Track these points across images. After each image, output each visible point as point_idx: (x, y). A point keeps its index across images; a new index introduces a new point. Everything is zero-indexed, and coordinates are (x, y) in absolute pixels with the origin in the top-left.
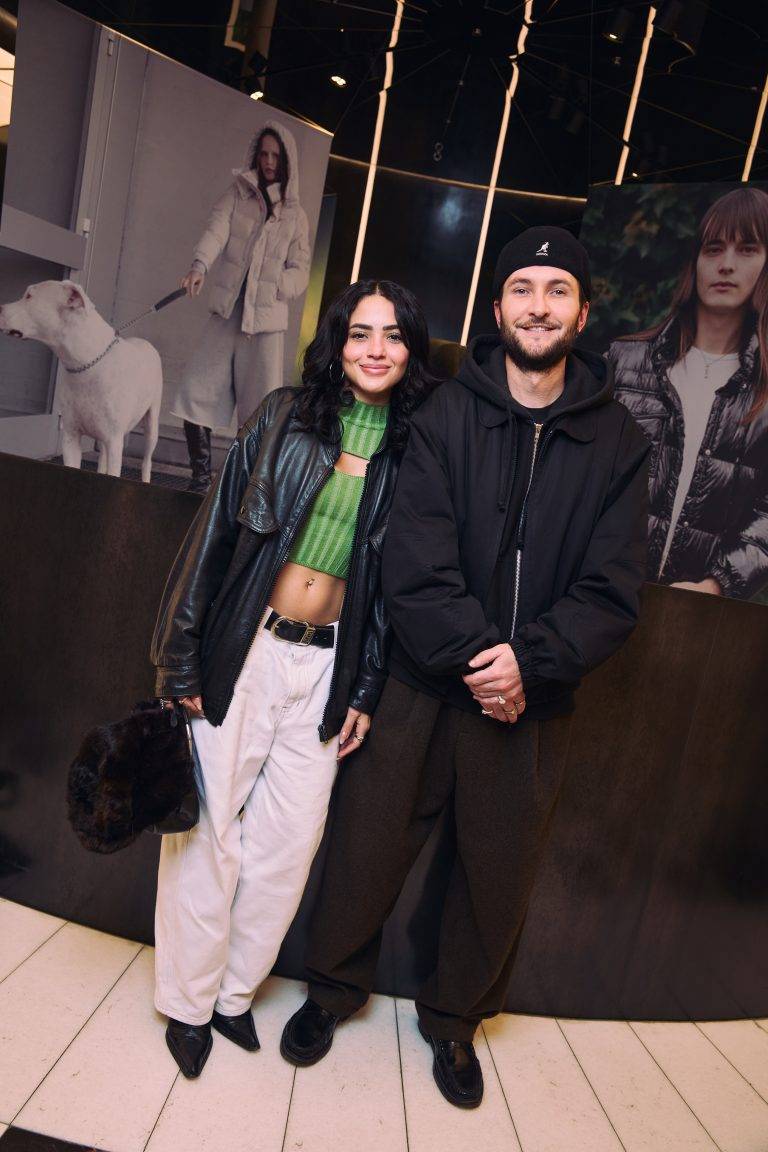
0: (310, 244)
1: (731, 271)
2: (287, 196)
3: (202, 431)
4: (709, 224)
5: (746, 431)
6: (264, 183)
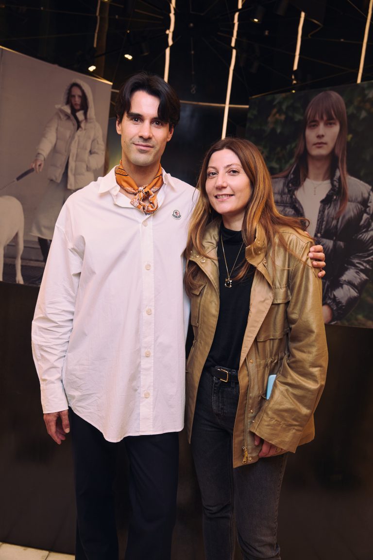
1: (323, 136)
2: (88, 117)
4: (310, 112)
5: (338, 222)
6: (74, 111)
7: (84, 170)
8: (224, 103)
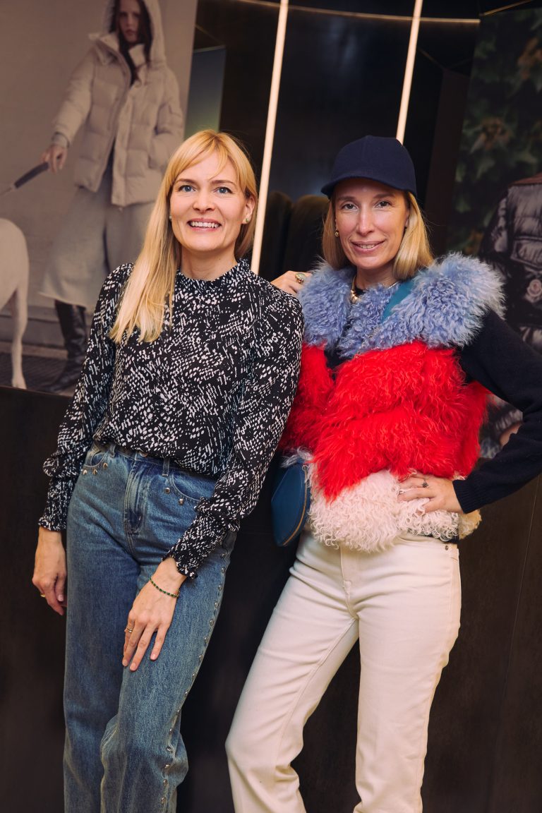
0: (181, 106)
2: (152, 57)
3: (76, 310)
6: (125, 46)
7: (143, 166)
8: (411, 14)
